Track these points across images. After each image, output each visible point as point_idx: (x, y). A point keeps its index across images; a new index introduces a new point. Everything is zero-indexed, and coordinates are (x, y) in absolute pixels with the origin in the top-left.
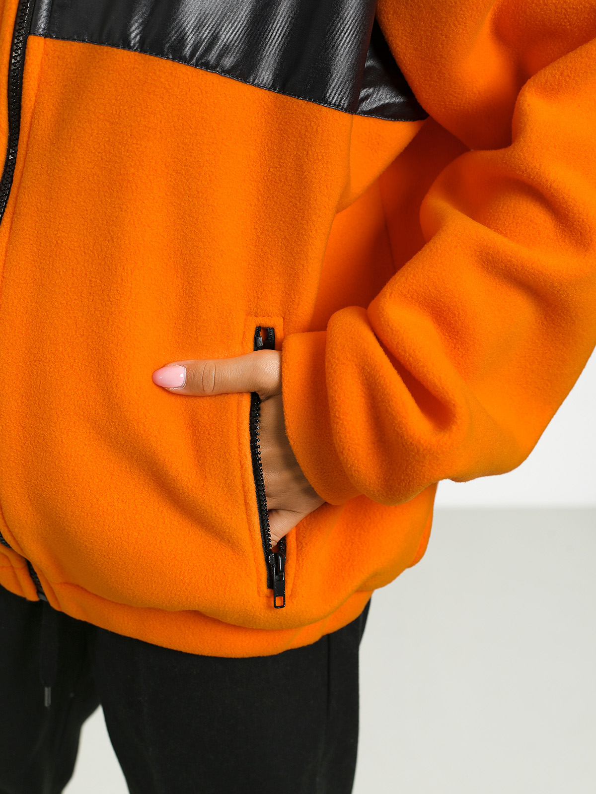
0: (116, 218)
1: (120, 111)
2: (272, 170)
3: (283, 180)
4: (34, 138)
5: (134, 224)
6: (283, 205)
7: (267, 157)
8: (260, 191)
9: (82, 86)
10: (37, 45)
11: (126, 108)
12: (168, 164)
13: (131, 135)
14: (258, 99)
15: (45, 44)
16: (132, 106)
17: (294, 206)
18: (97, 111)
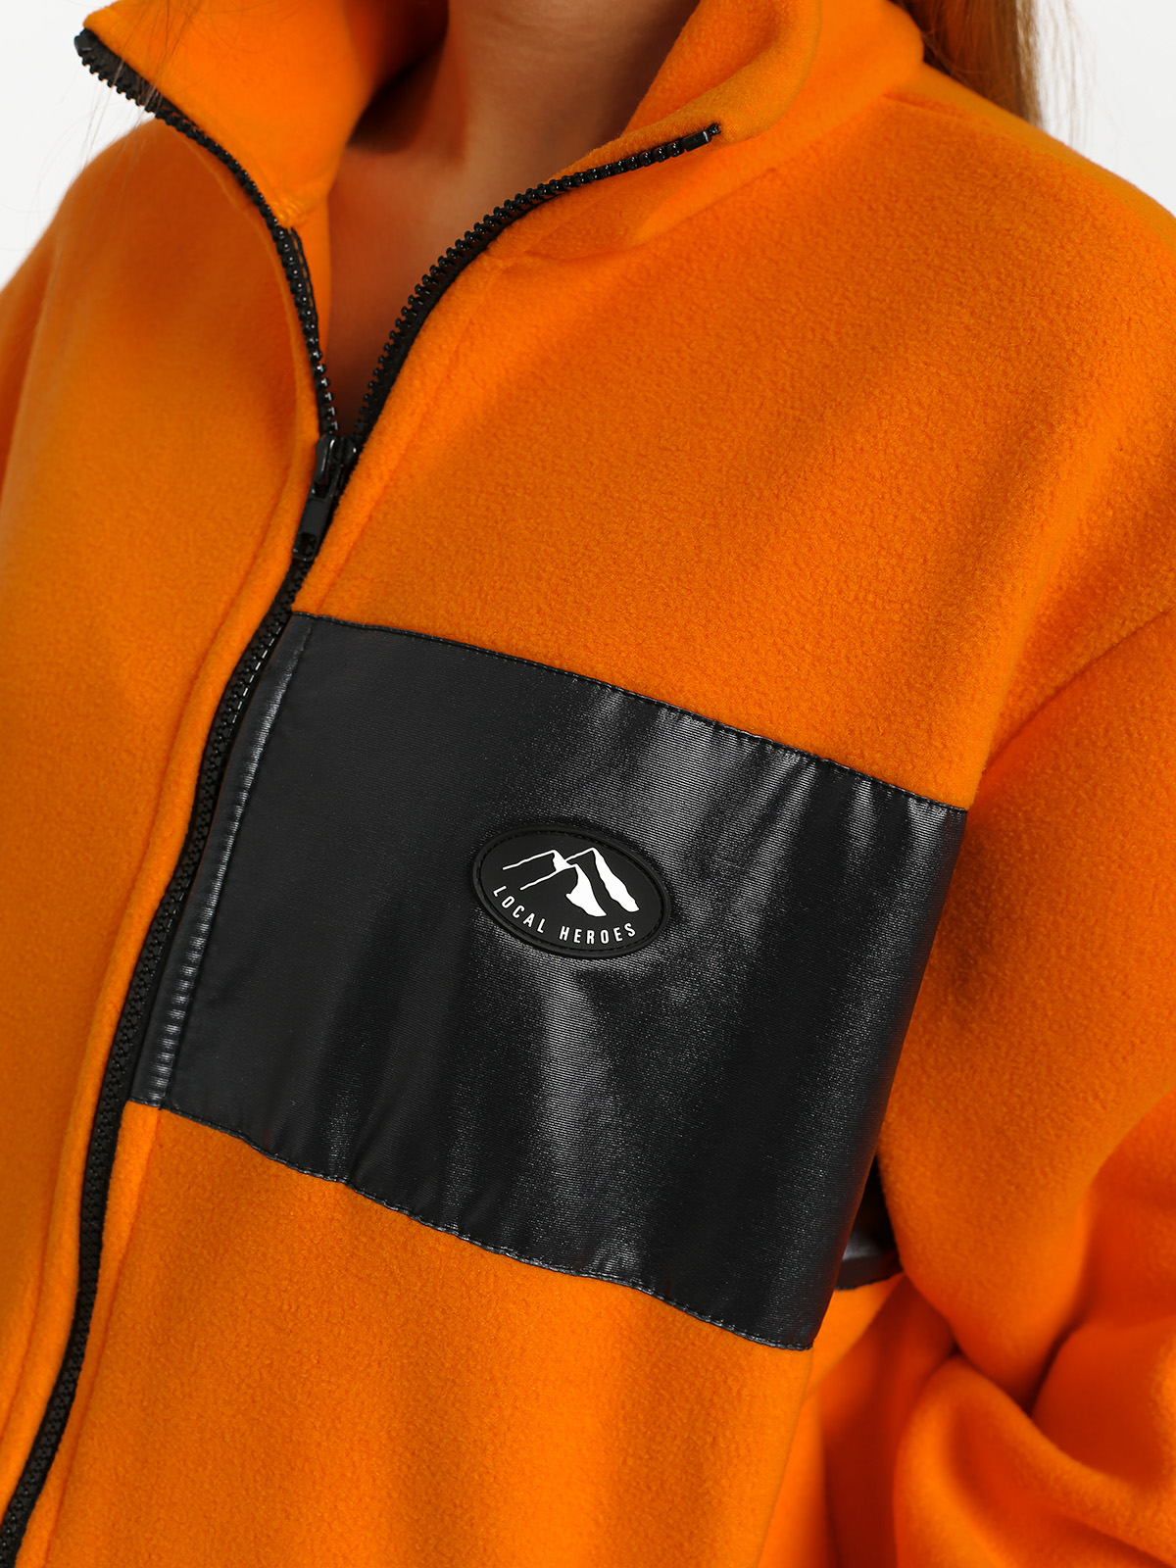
0: (276, 1531)
1: (298, 1307)
2: (630, 1461)
3: (654, 1488)
4: (119, 1318)
5: (312, 1551)
6: (652, 1541)
7: (621, 1434)
8: (601, 1503)
9: (222, 1237)
10: (142, 1123)
11: (310, 1302)
12: (394, 1434)
13: (318, 1362)
14: (606, 1309)
15: (159, 1122)
16: (324, 1302)
17: (675, 1546)
18: (249, 1297)
